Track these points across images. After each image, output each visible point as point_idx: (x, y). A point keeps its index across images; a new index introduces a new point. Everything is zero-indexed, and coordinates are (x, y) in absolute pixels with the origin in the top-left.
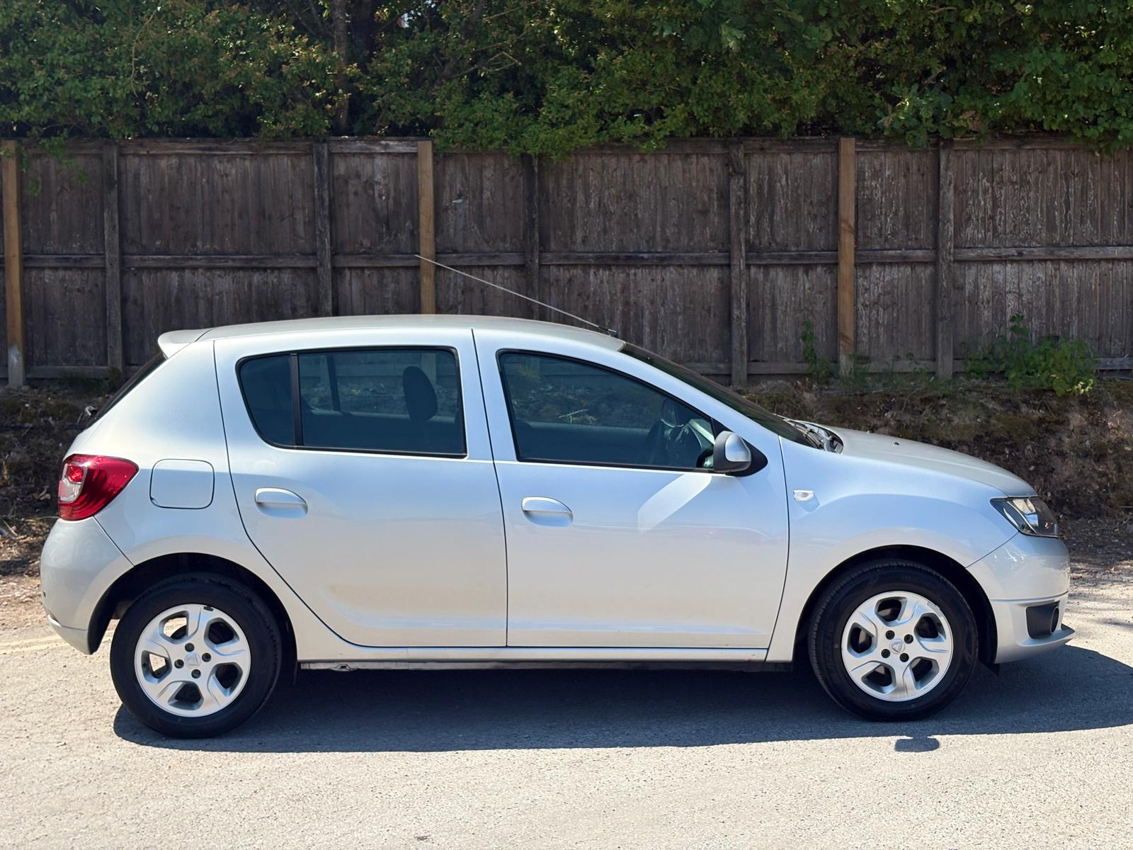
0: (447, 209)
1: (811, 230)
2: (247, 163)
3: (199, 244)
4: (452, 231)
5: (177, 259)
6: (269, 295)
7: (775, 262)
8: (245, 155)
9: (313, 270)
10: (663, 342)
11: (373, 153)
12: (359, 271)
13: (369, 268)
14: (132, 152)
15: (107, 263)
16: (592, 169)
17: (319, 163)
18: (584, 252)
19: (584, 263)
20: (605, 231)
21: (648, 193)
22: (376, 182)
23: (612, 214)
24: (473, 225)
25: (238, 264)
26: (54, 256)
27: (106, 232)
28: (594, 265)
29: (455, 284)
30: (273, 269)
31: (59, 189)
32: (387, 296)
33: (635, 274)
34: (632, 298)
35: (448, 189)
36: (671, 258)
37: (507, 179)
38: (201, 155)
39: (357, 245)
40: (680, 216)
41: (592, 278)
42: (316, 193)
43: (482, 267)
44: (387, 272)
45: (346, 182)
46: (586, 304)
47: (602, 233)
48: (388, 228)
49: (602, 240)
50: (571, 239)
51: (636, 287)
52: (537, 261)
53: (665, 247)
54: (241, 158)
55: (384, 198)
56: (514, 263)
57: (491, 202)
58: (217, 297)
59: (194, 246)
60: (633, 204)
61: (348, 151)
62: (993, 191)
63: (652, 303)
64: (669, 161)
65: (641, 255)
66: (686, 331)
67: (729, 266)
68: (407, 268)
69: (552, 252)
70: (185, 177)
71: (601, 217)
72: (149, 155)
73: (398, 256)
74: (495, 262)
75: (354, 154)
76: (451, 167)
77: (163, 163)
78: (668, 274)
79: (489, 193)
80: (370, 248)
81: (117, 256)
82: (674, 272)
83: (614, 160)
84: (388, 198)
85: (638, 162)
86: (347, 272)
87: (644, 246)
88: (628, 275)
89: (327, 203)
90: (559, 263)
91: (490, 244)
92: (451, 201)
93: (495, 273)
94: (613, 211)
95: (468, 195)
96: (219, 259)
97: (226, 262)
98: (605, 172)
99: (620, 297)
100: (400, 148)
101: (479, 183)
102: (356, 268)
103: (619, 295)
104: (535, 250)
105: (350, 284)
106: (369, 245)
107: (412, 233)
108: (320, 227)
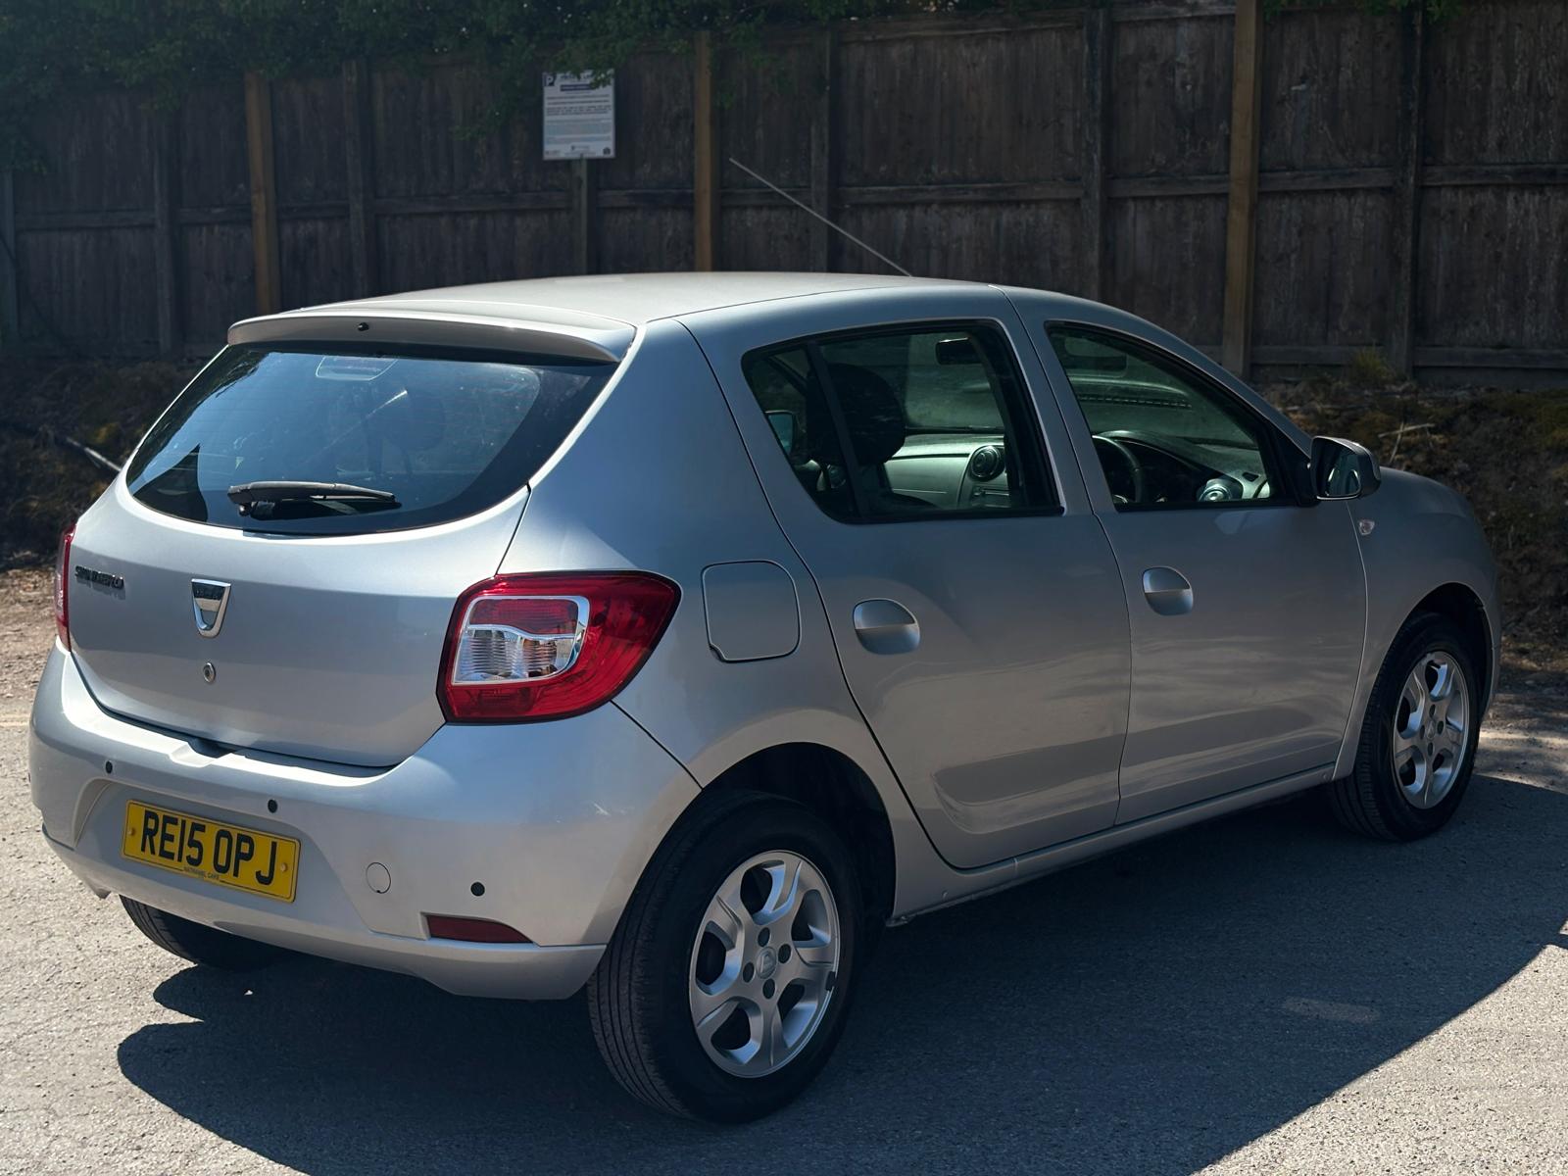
0: (1282, 101)
2: (1002, 46)
3: (934, 169)
4: (1289, 135)
5: (902, 190)
6: (1023, 241)
8: (999, 33)
9: (1077, 202)
11: (1174, 19)
12: (1148, 204)
13: (1162, 198)
14: (854, 39)
15: (814, 199)
16: (1520, 25)
17: (1091, 40)
18: (1499, 164)
19: (1496, 181)
20: (1537, 127)
22: (1179, 64)
23: (1550, 99)
24: (1321, 123)
25: (980, 196)
26: (756, 191)
27: (813, 154)
28: (1515, 185)
29: (1289, 221)
30: (1029, 202)
31: (766, 96)
32: (1186, 241)
35: (1285, 69)
37: (1379, 49)
38: (943, 37)
39: (1147, 163)
41: (1510, 206)
42: (1085, 85)
43: (1331, 192)
44: (1188, 204)
45: (1136, 68)
46: (1498, 250)
47: (1531, 132)
48: (1193, 135)
49: (1531, 143)
50: (1480, 141)
52: (1412, 180)
54: (993, 39)
55: (1189, 87)
56: (1380, 185)
57: (1352, 86)
58: (954, 246)
59: (928, 171)
61: (1138, 18)
68: (1213, 196)
69: (1443, 165)
70: (921, 72)
71: (1532, 104)
72: (874, 41)
73: (1202, 178)
74: (1350, 184)
75: (1148, 23)
76: (1294, 34)
77: (894, 52)
79: (1350, 72)
80: (1165, 167)
81: (826, 188)
83: (1558, 8)
84: (1194, 87)
86: (1131, 204)
89: (1099, 101)
90: (1454, 182)
91: (1347, 154)
92: (1290, 87)
93: (1353, 200)
94: (1552, 94)
95: (1316, 77)
96: (959, 189)
97: (966, 193)
98: (1542, 28)
99: (1557, 239)
100: (1215, 7)
101: (1335, 56)
102: (1143, 198)
103: (1554, 235)
104: (1410, 162)
105: (1135, 225)
106: (1164, 162)
107: (1228, 140)
108: (1088, 137)
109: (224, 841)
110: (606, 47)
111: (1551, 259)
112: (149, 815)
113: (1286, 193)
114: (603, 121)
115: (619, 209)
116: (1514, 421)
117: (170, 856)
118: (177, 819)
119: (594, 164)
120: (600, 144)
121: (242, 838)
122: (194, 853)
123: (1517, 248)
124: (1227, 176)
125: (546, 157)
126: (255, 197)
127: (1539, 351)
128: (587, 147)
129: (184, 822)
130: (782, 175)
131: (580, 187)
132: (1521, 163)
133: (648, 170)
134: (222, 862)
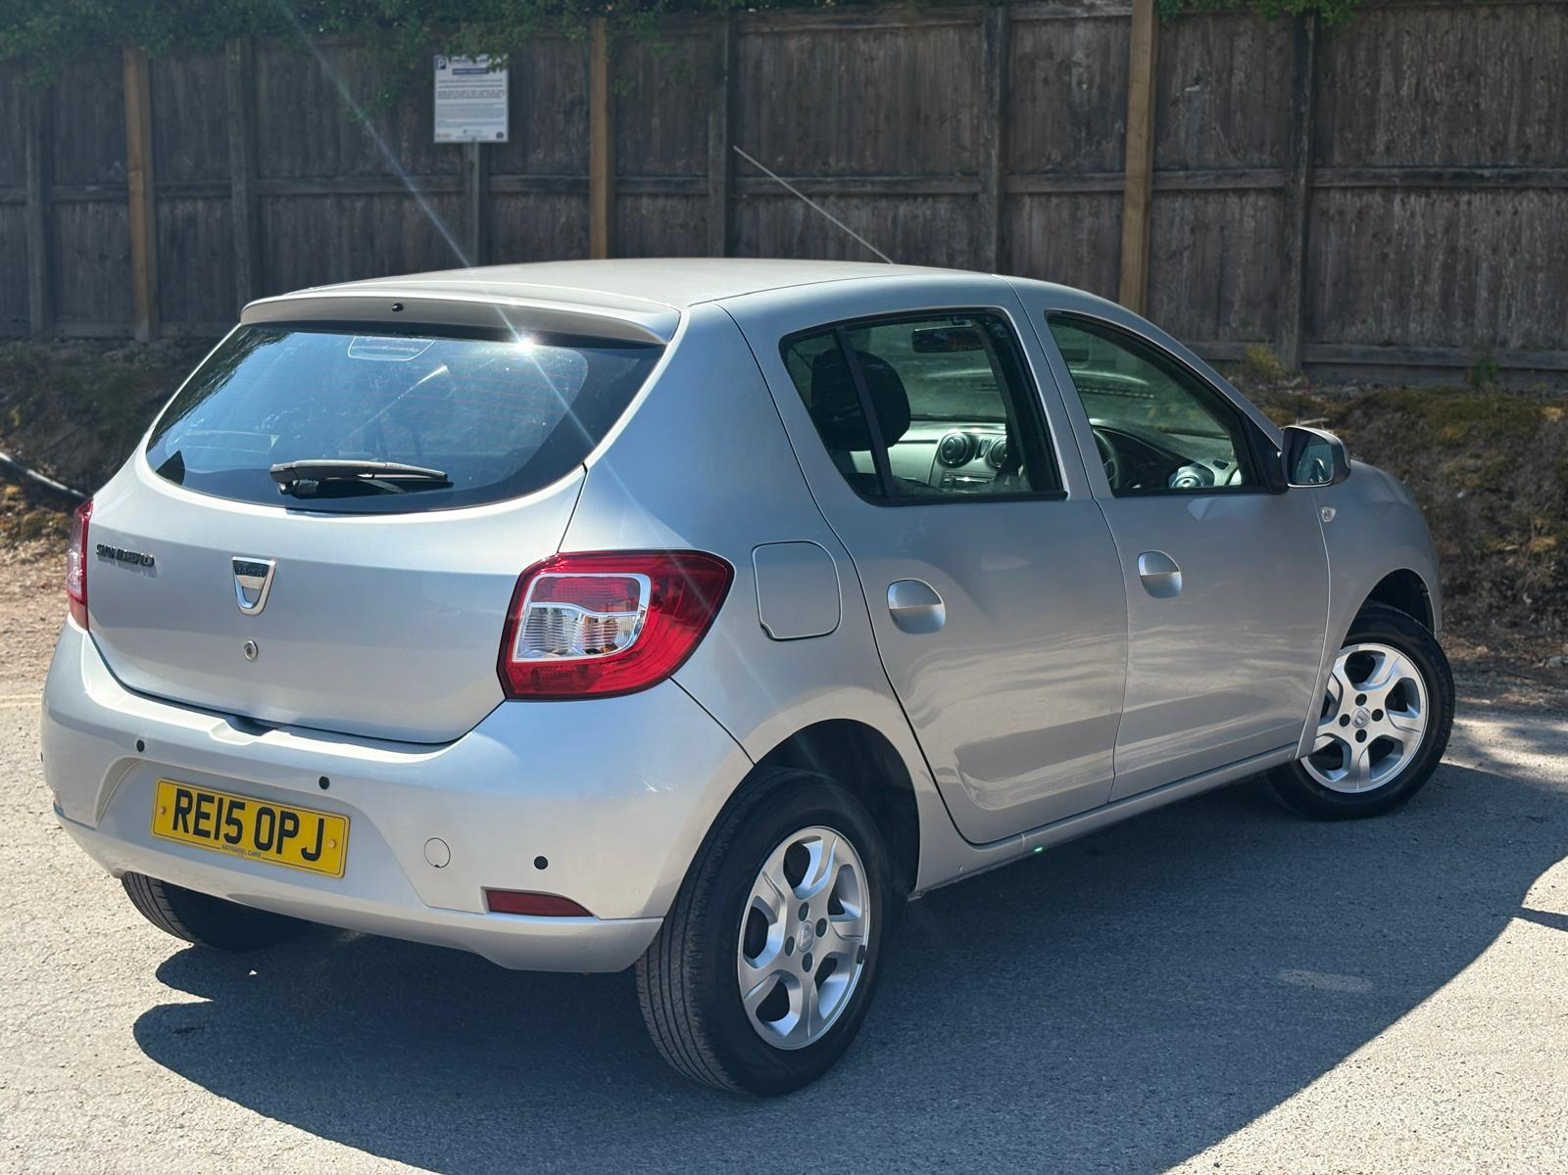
0: (1176, 102)
2: (901, 41)
3: (832, 160)
4: (1182, 135)
5: (800, 181)
6: (919, 234)
8: (898, 28)
9: (975, 196)
10: (1509, 316)
11: (1071, 19)
12: (1043, 200)
13: (1058, 194)
14: (752, 30)
15: (711, 189)
16: (1408, 32)
17: (990, 37)
18: (1387, 167)
19: (1384, 183)
20: (1424, 132)
21: (1499, 70)
22: (1075, 63)
23: (1437, 104)
24: (1213, 124)
25: (878, 189)
26: (653, 179)
27: (711, 144)
28: (1402, 187)
29: (1182, 219)
30: (926, 196)
31: (663, 84)
32: (1081, 237)
33: (1469, 203)
34: (1462, 241)
35: (1180, 70)
36: (1529, 175)
37: (1271, 52)
38: (840, 31)
39: (1044, 160)
40: (1552, 106)
41: (1397, 208)
42: (983, 82)
43: (1223, 192)
44: (1083, 201)
45: (1033, 66)
46: (1385, 250)
47: (1418, 136)
48: (1089, 133)
49: (1418, 147)
50: (1368, 144)
51: (1469, 224)
52: (1303, 181)
53: (1523, 159)
54: (892, 33)
55: (1085, 86)
56: (1271, 185)
57: (1245, 88)
59: (826, 163)
60: (1473, 88)
61: (1035, 17)
63: (1495, 251)
64: (1538, 14)
65: (1479, 172)
66: (1549, 297)
68: (1108, 193)
69: (1333, 167)
70: (819, 64)
71: (1419, 109)
72: (772, 33)
73: (1097, 175)
74: (1242, 184)
75: (1046, 22)
76: (1188, 37)
77: (792, 44)
78: (1524, 203)
79: (1242, 75)
80: (1060, 164)
81: (722, 178)
82: (1535, 199)
83: (1445, 17)
84: (1090, 87)
85: (1486, 18)
86: (1027, 201)
87: (1486, 156)
88: (1457, 204)
89: (997, 98)
90: (1343, 184)
91: (1239, 155)
92: (1184, 89)
93: (1244, 200)
94: (1438, 99)
95: (1210, 79)
96: (855, 181)
97: (863, 186)
98: (1429, 36)
99: (1442, 240)
100: (1112, 8)
101: (1228, 59)
102: (1039, 194)
103: (1439, 236)
104: (1301, 164)
105: (1030, 219)
106: (1059, 159)
107: (1123, 139)
108: (986, 132)
109: (266, 819)
110: (502, 32)
111: (1436, 259)
112: (181, 793)
113: (1179, 192)
114: (495, 106)
115: (511, 195)
116: (1406, 417)
117: (206, 834)
118: (213, 798)
119: (487, 148)
120: (494, 128)
121: (285, 816)
122: (233, 831)
123: (1404, 249)
124: (1122, 174)
125: (437, 140)
126: (132, 175)
127: (1424, 349)
128: (480, 131)
129: (221, 801)
130: (678, 164)
131: (471, 171)
132: (1410, 167)
133: (541, 156)
134: (264, 839)
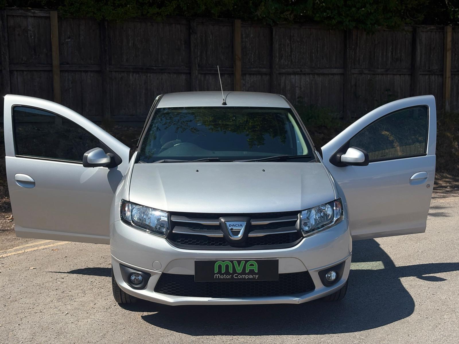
0: (64, 44)
1: (222, 59)
4: (66, 54)
7: (209, 72)
11: (27, 16)
13: (26, 71)
16: (130, 28)
18: (127, 66)
19: (128, 70)
20: (136, 56)
21: (154, 40)
22: (29, 30)
23: (139, 49)
24: (75, 51)
28: (132, 71)
29: (68, 79)
32: (35, 84)
33: (150, 76)
34: (149, 87)
35: (64, 34)
36: (165, 69)
37: (91, 31)
39: (20, 60)
40: (169, 51)
41: (131, 77)
43: (81, 71)
44: (35, 73)
45: (14, 30)
46: (129, 89)
48: (35, 52)
49: (135, 60)
50: (121, 59)
51: (150, 82)
52: (108, 69)
53: (163, 64)
55: (33, 37)
56: (96, 70)
57: (84, 41)
60: (148, 44)
61: (15, 14)
62: (291, 45)
63: (158, 89)
64: (163, 26)
65: (152, 68)
67: (190, 73)
68: (44, 71)
69: (113, 65)
71: (134, 50)
73: (40, 65)
74: (87, 69)
75: (18, 16)
76: (65, 24)
78: (164, 77)
79: (83, 37)
82: (167, 75)
83: (139, 24)
84: (35, 38)
85: (150, 26)
86: (15, 73)
87: (153, 64)
88: (147, 76)
89: (7, 39)
90: (117, 70)
91: (84, 61)
92: (65, 40)
93: (87, 74)
94: (139, 47)
95: (73, 37)
98: (135, 30)
101: (78, 32)
102: (20, 71)
103: (143, 85)
104: (107, 64)
105: (17, 79)
106: (26, 60)
107: (51, 54)
108: (4, 51)
111: (143, 92)
113: (67, 71)
123: (134, 89)
124: (51, 65)
